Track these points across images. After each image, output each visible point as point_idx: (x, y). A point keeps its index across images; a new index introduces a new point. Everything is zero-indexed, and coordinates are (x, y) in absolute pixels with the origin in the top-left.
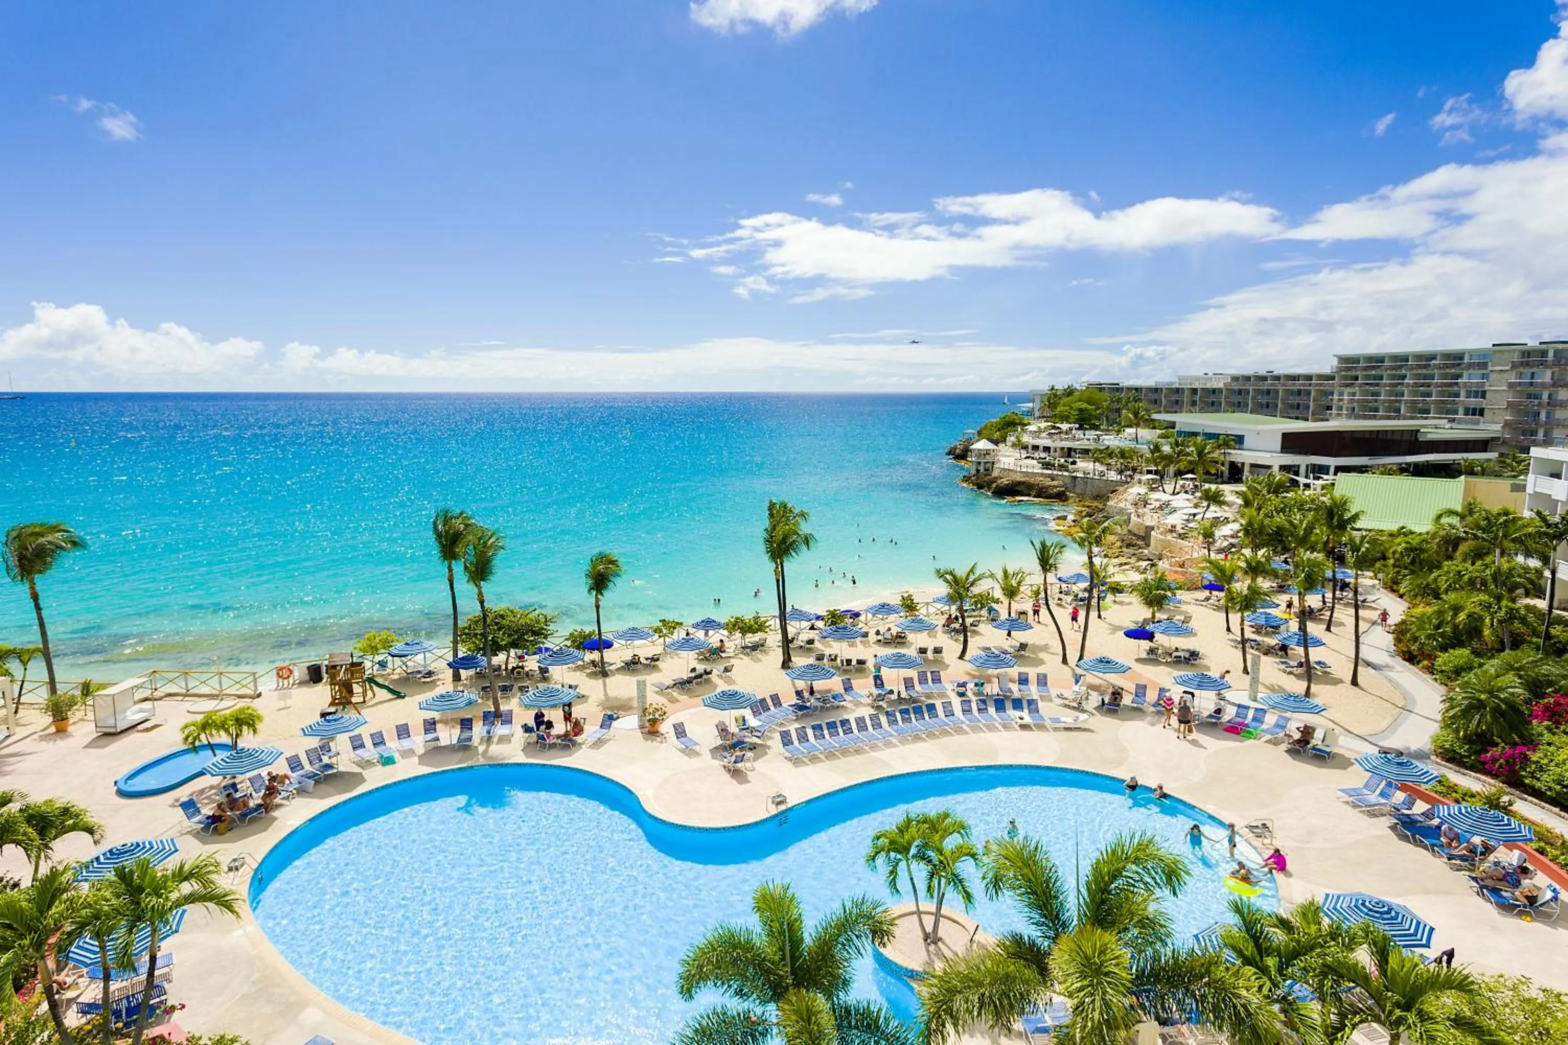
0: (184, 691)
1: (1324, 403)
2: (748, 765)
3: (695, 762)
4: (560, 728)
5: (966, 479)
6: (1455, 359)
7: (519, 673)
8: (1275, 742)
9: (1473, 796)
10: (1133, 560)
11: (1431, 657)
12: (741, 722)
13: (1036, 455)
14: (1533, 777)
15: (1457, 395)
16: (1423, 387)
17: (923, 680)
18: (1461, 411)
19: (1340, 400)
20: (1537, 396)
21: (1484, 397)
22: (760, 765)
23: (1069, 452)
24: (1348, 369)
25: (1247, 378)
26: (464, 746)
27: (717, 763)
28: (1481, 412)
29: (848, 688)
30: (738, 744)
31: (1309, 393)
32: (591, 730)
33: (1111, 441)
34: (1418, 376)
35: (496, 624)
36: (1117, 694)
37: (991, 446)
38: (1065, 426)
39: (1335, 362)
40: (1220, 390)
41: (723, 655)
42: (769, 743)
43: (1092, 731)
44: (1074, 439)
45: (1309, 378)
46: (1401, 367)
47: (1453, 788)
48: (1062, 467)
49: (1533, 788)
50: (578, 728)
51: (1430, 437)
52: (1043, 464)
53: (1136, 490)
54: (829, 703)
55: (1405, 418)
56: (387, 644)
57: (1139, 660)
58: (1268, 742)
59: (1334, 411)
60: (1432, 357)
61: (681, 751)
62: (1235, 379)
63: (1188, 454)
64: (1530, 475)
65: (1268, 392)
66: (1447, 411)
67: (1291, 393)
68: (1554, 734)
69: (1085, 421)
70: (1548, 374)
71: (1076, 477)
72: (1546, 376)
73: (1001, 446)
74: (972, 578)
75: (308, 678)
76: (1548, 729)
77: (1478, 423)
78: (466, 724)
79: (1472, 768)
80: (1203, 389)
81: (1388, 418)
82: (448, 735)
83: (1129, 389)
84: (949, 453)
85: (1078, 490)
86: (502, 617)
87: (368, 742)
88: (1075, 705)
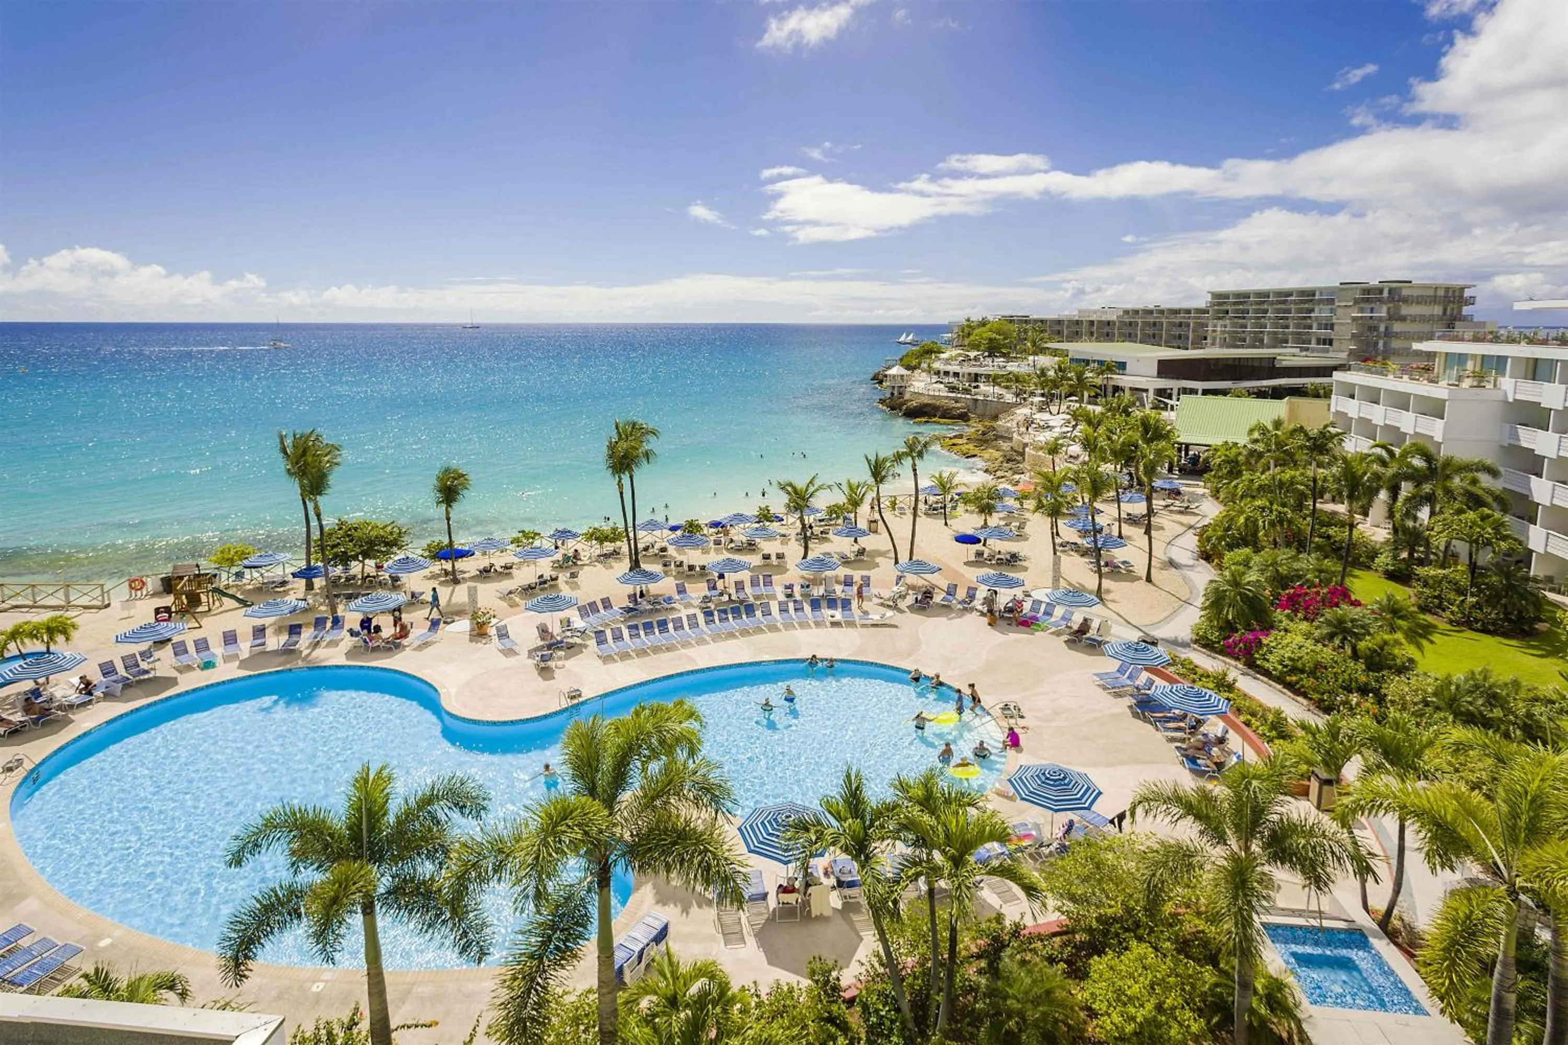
0: (31, 603)
1: (1201, 332)
2: (560, 663)
3: (512, 661)
4: (388, 631)
5: (882, 401)
6: (1308, 296)
7: (371, 582)
8: (1058, 634)
9: (1208, 676)
10: (1008, 474)
11: (1221, 556)
12: (565, 624)
13: (946, 380)
14: (1265, 659)
15: (1310, 327)
16: (1282, 320)
17: (754, 583)
18: (1314, 341)
19: (1214, 331)
20: (1376, 329)
21: (1332, 329)
22: (571, 664)
23: (976, 378)
24: (1220, 304)
25: (1136, 312)
26: (288, 651)
27: (531, 662)
28: (1331, 343)
29: (681, 590)
30: (554, 646)
31: (1189, 325)
32: (418, 632)
33: (1012, 367)
34: (1278, 311)
35: (349, 536)
36: (928, 595)
37: (905, 372)
38: (972, 354)
39: (1209, 298)
40: (1114, 322)
41: (579, 563)
42: (588, 643)
43: (896, 627)
44: (980, 366)
45: (1188, 311)
46: (1263, 302)
47: (1194, 670)
48: (966, 391)
49: (1263, 668)
50: (404, 632)
51: (1285, 364)
52: (949, 388)
53: (1023, 412)
54: (660, 604)
55: (1268, 347)
56: (243, 555)
57: (968, 563)
58: (1053, 633)
59: (1209, 341)
60: (1289, 294)
61: (502, 651)
62: (1126, 312)
63: (1070, 379)
64: (1333, 396)
65: (1155, 324)
66: (1302, 341)
67: (1174, 324)
68: (1292, 620)
69: (993, 349)
70: (1384, 308)
71: (976, 400)
72: (1382, 312)
73: (917, 372)
74: (811, 489)
75: (161, 589)
76: (1288, 616)
77: (1327, 351)
78: (294, 630)
79: (1221, 652)
80: (1099, 322)
81: (1254, 347)
82: (274, 642)
83: (1036, 321)
84: (873, 379)
85: (979, 411)
86: (356, 529)
87: (191, 648)
88: (891, 603)
